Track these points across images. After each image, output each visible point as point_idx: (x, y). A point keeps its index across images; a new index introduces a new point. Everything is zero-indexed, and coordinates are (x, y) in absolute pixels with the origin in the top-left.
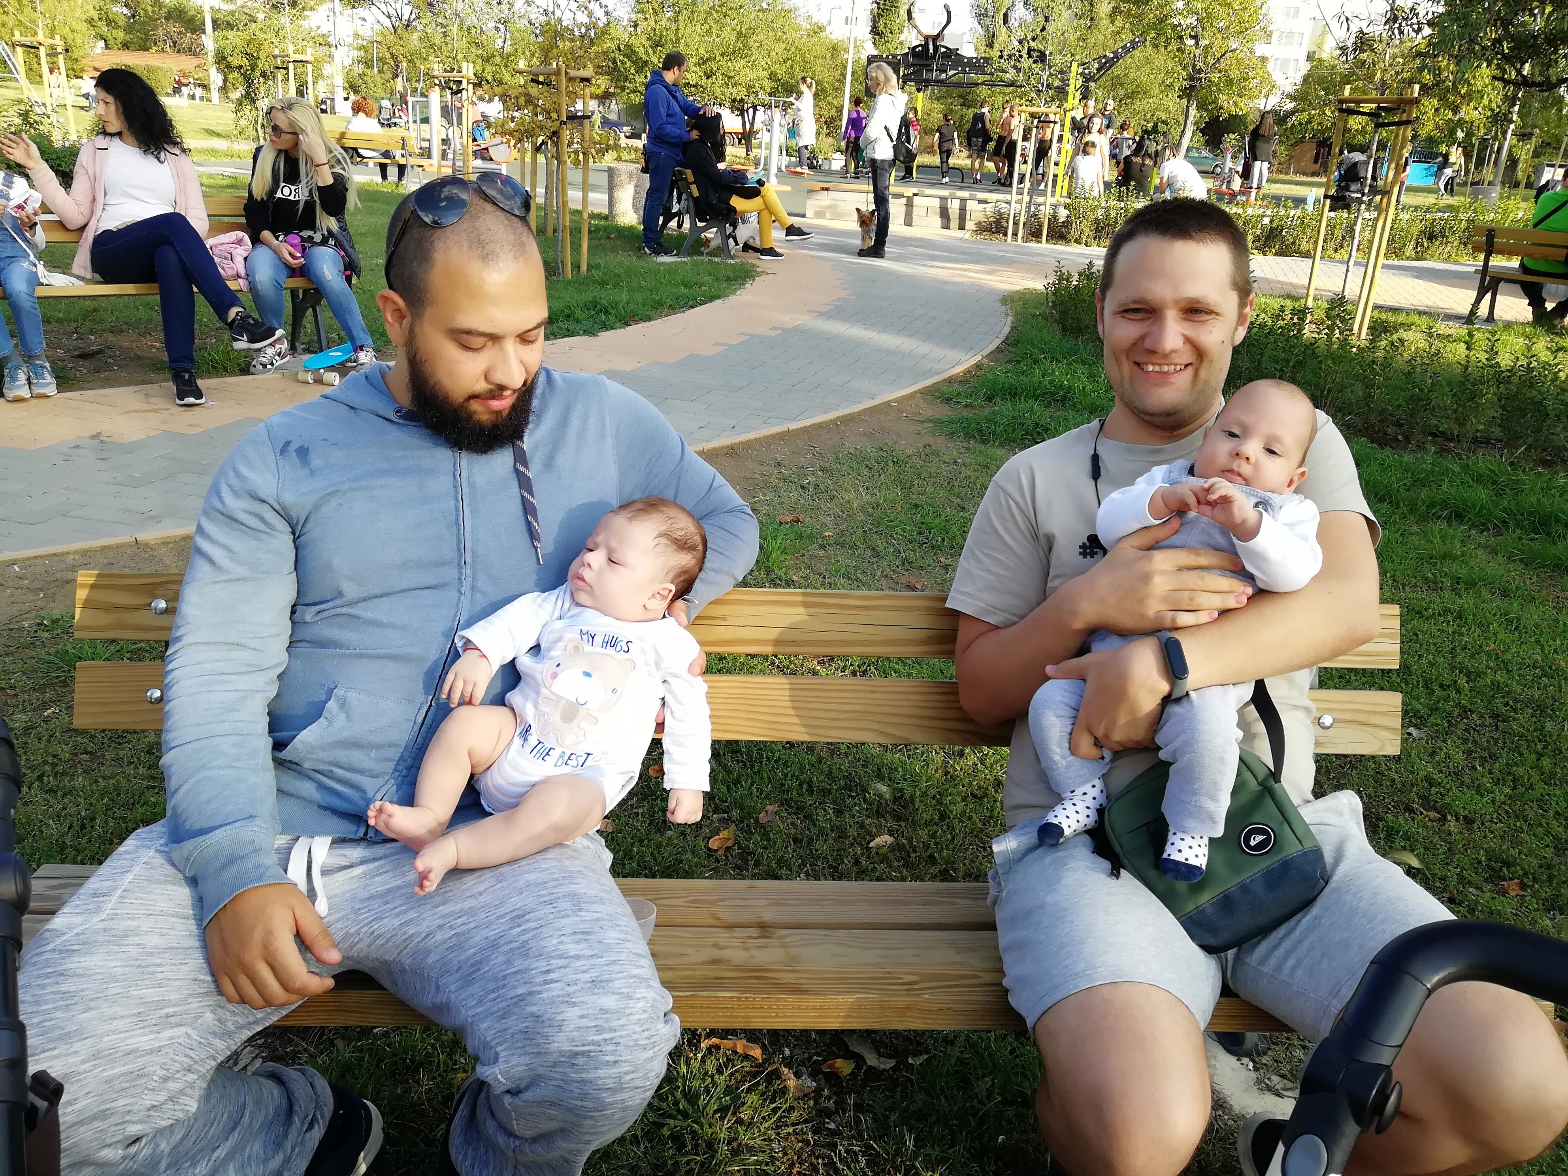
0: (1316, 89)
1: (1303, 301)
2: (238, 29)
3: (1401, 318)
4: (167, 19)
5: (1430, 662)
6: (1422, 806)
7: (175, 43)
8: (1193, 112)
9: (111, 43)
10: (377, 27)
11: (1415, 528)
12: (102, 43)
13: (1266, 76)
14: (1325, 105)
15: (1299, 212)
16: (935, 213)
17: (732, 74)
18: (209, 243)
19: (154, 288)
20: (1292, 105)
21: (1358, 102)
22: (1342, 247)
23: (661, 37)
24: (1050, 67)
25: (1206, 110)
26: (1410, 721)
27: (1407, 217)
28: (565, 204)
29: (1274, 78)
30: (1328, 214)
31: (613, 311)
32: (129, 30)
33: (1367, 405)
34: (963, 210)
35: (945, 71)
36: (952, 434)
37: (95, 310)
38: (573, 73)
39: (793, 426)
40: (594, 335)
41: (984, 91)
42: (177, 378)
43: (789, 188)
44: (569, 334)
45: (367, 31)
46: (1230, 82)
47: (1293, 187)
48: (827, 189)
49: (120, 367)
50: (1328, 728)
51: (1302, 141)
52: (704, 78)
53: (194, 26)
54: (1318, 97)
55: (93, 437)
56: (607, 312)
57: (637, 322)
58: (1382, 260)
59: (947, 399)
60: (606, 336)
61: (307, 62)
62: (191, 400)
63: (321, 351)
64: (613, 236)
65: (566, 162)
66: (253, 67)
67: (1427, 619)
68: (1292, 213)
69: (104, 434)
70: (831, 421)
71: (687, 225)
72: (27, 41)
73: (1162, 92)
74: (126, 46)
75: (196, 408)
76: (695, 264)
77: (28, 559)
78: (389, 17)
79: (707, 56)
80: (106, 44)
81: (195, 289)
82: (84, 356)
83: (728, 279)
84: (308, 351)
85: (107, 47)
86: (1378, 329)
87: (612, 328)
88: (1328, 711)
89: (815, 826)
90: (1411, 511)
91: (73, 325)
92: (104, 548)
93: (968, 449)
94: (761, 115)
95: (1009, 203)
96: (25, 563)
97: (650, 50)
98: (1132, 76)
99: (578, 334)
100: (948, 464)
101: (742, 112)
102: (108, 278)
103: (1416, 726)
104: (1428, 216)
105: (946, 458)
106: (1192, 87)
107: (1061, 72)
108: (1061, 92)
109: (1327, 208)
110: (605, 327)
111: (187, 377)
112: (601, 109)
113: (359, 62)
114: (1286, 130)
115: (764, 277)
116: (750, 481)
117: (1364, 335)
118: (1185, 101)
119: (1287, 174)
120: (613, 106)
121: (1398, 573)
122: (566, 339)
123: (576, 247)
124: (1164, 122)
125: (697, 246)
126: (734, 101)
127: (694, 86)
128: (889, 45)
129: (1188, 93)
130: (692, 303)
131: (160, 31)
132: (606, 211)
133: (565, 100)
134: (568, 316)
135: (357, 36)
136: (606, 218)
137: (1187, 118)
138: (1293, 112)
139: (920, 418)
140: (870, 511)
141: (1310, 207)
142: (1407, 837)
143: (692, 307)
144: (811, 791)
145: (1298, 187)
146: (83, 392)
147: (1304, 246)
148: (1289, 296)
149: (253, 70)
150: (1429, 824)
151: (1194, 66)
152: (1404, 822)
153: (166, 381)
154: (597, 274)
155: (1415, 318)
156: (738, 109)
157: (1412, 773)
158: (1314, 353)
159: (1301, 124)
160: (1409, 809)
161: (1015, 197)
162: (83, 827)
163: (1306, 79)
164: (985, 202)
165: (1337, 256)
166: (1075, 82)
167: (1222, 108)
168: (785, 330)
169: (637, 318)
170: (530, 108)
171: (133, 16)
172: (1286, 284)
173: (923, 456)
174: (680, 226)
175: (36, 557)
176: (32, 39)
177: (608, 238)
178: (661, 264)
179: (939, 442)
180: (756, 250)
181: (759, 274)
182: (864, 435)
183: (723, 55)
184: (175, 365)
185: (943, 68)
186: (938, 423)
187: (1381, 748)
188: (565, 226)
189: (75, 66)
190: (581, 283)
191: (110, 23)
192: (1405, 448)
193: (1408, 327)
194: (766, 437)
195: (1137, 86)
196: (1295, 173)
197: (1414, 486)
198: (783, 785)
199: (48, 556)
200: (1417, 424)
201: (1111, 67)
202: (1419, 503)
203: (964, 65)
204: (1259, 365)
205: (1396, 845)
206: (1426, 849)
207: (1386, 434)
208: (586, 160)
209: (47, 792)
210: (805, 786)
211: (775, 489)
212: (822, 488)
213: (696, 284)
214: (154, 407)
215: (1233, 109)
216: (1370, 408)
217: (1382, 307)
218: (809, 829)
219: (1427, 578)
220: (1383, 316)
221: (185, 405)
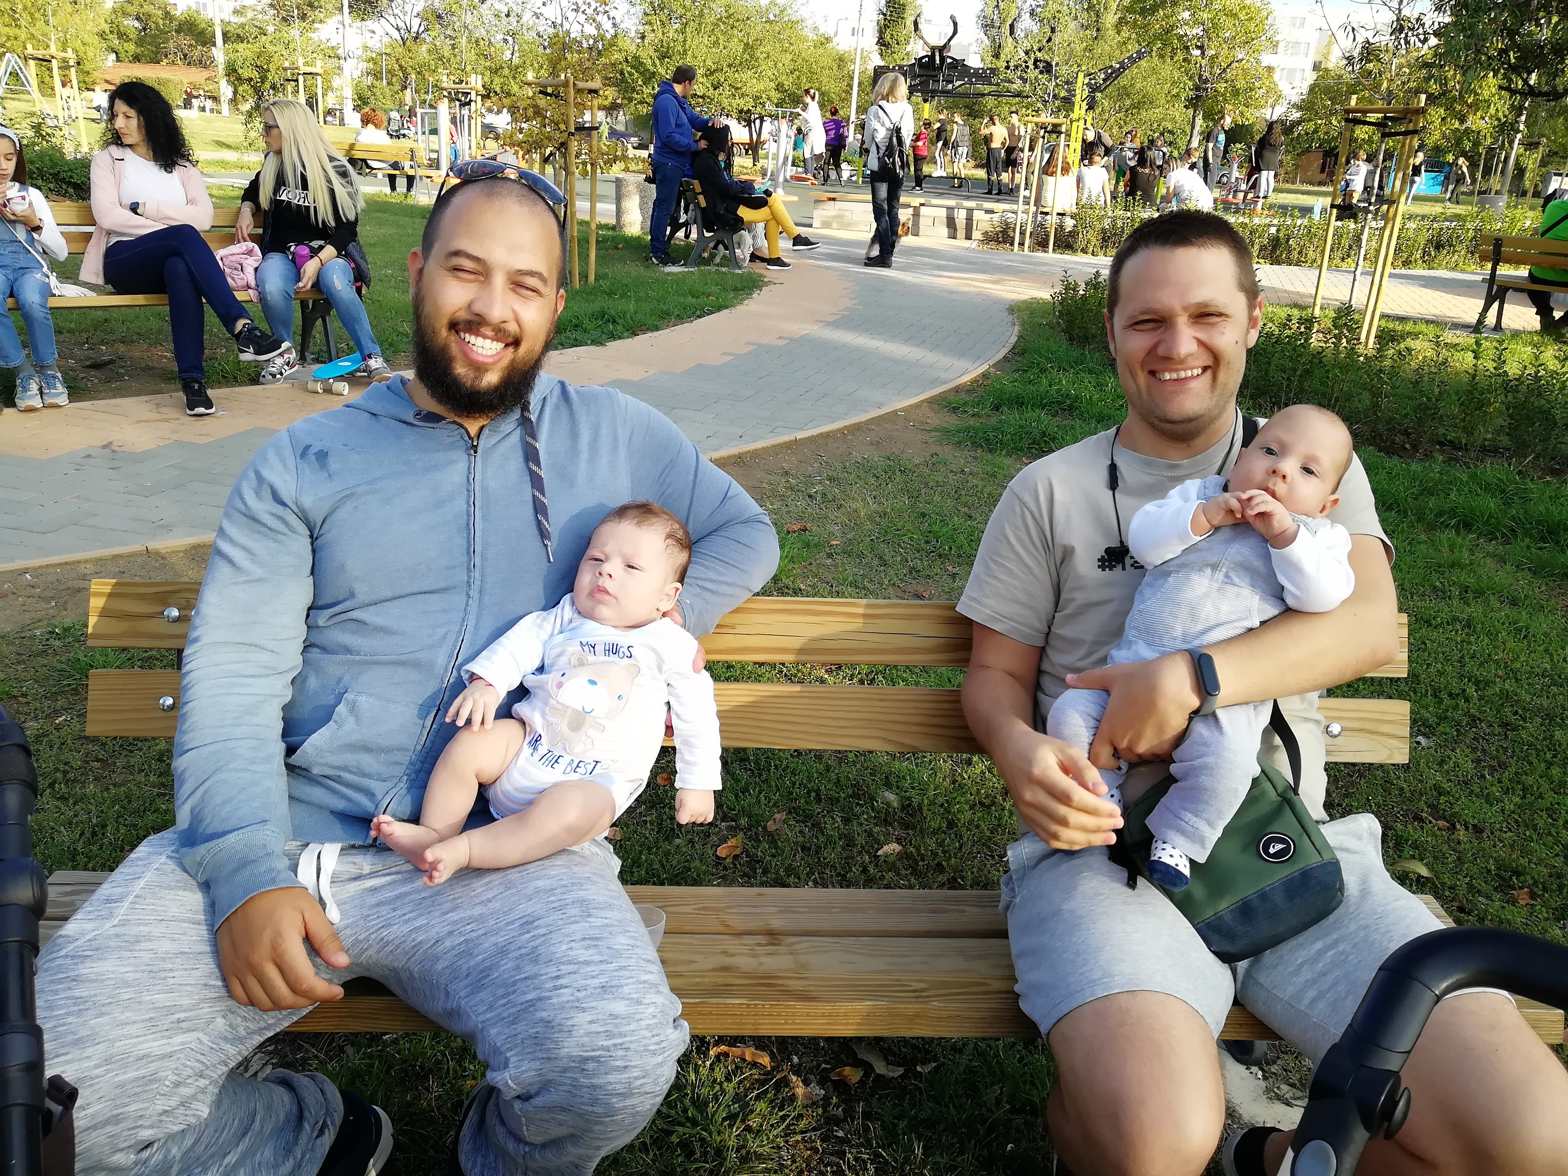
0: (1322, 99)
1: (1310, 311)
2: (248, 42)
3: (1409, 327)
4: (178, 31)
5: (1438, 671)
6: (1431, 814)
7: (185, 56)
8: (1199, 121)
9: (122, 55)
10: (386, 39)
11: (1423, 537)
12: (113, 56)
13: (1272, 86)
14: (1331, 114)
15: (1306, 221)
16: (942, 223)
17: (739, 85)
18: (219, 254)
19: (164, 298)
20: (1298, 115)
21: (1364, 112)
22: (1349, 256)
23: (668, 48)
24: (1056, 78)
26: (1419, 730)
27: (1414, 226)
28: (573, 214)
29: (1280, 88)
30: (1333, 223)
31: (620, 321)
32: (140, 42)
33: (1375, 414)
34: (969, 220)
35: (952, 82)
36: (959, 443)
37: (106, 321)
38: (581, 85)
39: (800, 435)
40: (602, 344)
41: (990, 102)
42: (187, 388)
43: (796, 199)
44: (577, 343)
45: (377, 43)
46: (1236, 93)
47: (1300, 196)
48: (834, 199)
49: (130, 376)
50: (1336, 736)
51: (1308, 150)
52: (711, 89)
53: (205, 38)
54: (1324, 107)
55: (104, 447)
56: (614, 322)
57: (645, 332)
58: (1389, 269)
59: (954, 408)
60: (614, 346)
61: (317, 74)
62: (202, 410)
63: (331, 360)
64: (620, 246)
65: (573, 173)
66: (263, 79)
67: (1435, 628)
68: (1299, 222)
69: (115, 444)
70: (838, 430)
71: (694, 235)
72: (40, 54)
73: (1168, 102)
74: (137, 59)
75: (206, 418)
76: (703, 274)
77: (40, 567)
78: (398, 29)
79: (714, 67)
80: (117, 57)
81: (204, 300)
82: (96, 366)
83: (736, 289)
84: (317, 361)
85: (118, 59)
86: (1385, 337)
87: (620, 338)
88: (1337, 719)
89: (823, 834)
90: (1419, 520)
91: (85, 335)
92: (115, 557)
93: (975, 458)
94: (768, 126)
95: (1015, 213)
96: (37, 571)
97: (657, 62)
98: (1138, 86)
99: (586, 344)
100: (955, 473)
101: (749, 123)
102: (120, 290)
103: (1425, 735)
104: (1435, 225)
105: (953, 467)
106: (1198, 97)
107: (1067, 82)
108: (1068, 103)
109: (1333, 218)
110: (613, 337)
111: (196, 386)
112: (609, 120)
113: (368, 74)
114: (1292, 140)
115: (771, 287)
117: (1371, 344)
118: (1191, 111)
119: (1293, 183)
120: (621, 117)
121: (1406, 582)
122: (574, 349)
123: (584, 257)
126: (741, 111)
127: (701, 97)
128: (895, 56)
129: (1194, 103)
130: (698, 313)
131: (171, 44)
132: (613, 221)
133: (573, 111)
134: (576, 326)
135: (366, 48)
136: (614, 228)
137: (1193, 127)
138: (1299, 123)
139: (927, 427)
140: (878, 519)
141: (1316, 216)
142: (1415, 846)
143: (698, 317)
144: (818, 800)
145: (1305, 196)
146: (94, 402)
147: (1311, 255)
148: (1296, 306)
149: (263, 82)
150: (1439, 833)
151: (1200, 76)
152: (1413, 831)
153: (176, 391)
154: (605, 284)
155: (1423, 327)
156: (745, 120)
157: (1421, 781)
158: (1321, 362)
159: (1307, 134)
160: (1418, 818)
161: (1021, 207)
162: (94, 834)
163: (1312, 89)
164: (992, 212)
165: (1344, 265)
166: (1081, 92)
168: (792, 340)
169: (644, 328)
170: (539, 119)
171: (145, 29)
172: (1293, 293)
173: (930, 465)
174: (687, 236)
175: (47, 566)
176: (44, 52)
177: (616, 248)
178: (669, 274)
179: (947, 452)
180: (763, 260)
181: (766, 284)
182: (872, 444)
183: (730, 66)
184: (185, 375)
185: (949, 78)
186: (945, 432)
187: (1390, 757)
189: (86, 79)
190: (589, 293)
191: (122, 36)
192: (1412, 457)
193: (1415, 335)
194: (774, 446)
195: (1144, 97)
196: (1302, 182)
197: (1421, 494)
198: (791, 793)
199: (60, 565)
200: (1425, 432)
201: (1117, 77)
202: (1427, 512)
203: (970, 76)
204: (1266, 374)
205: (1405, 854)
206: (1435, 858)
207: (1393, 442)
208: (594, 171)
209: (58, 799)
210: (813, 794)
211: (783, 498)
212: (830, 497)
213: (703, 294)
214: (165, 416)
215: (1239, 119)
216: (1378, 417)
217: (1389, 316)
218: (817, 838)
219: (1435, 587)
220: (1391, 325)
221: (195, 415)
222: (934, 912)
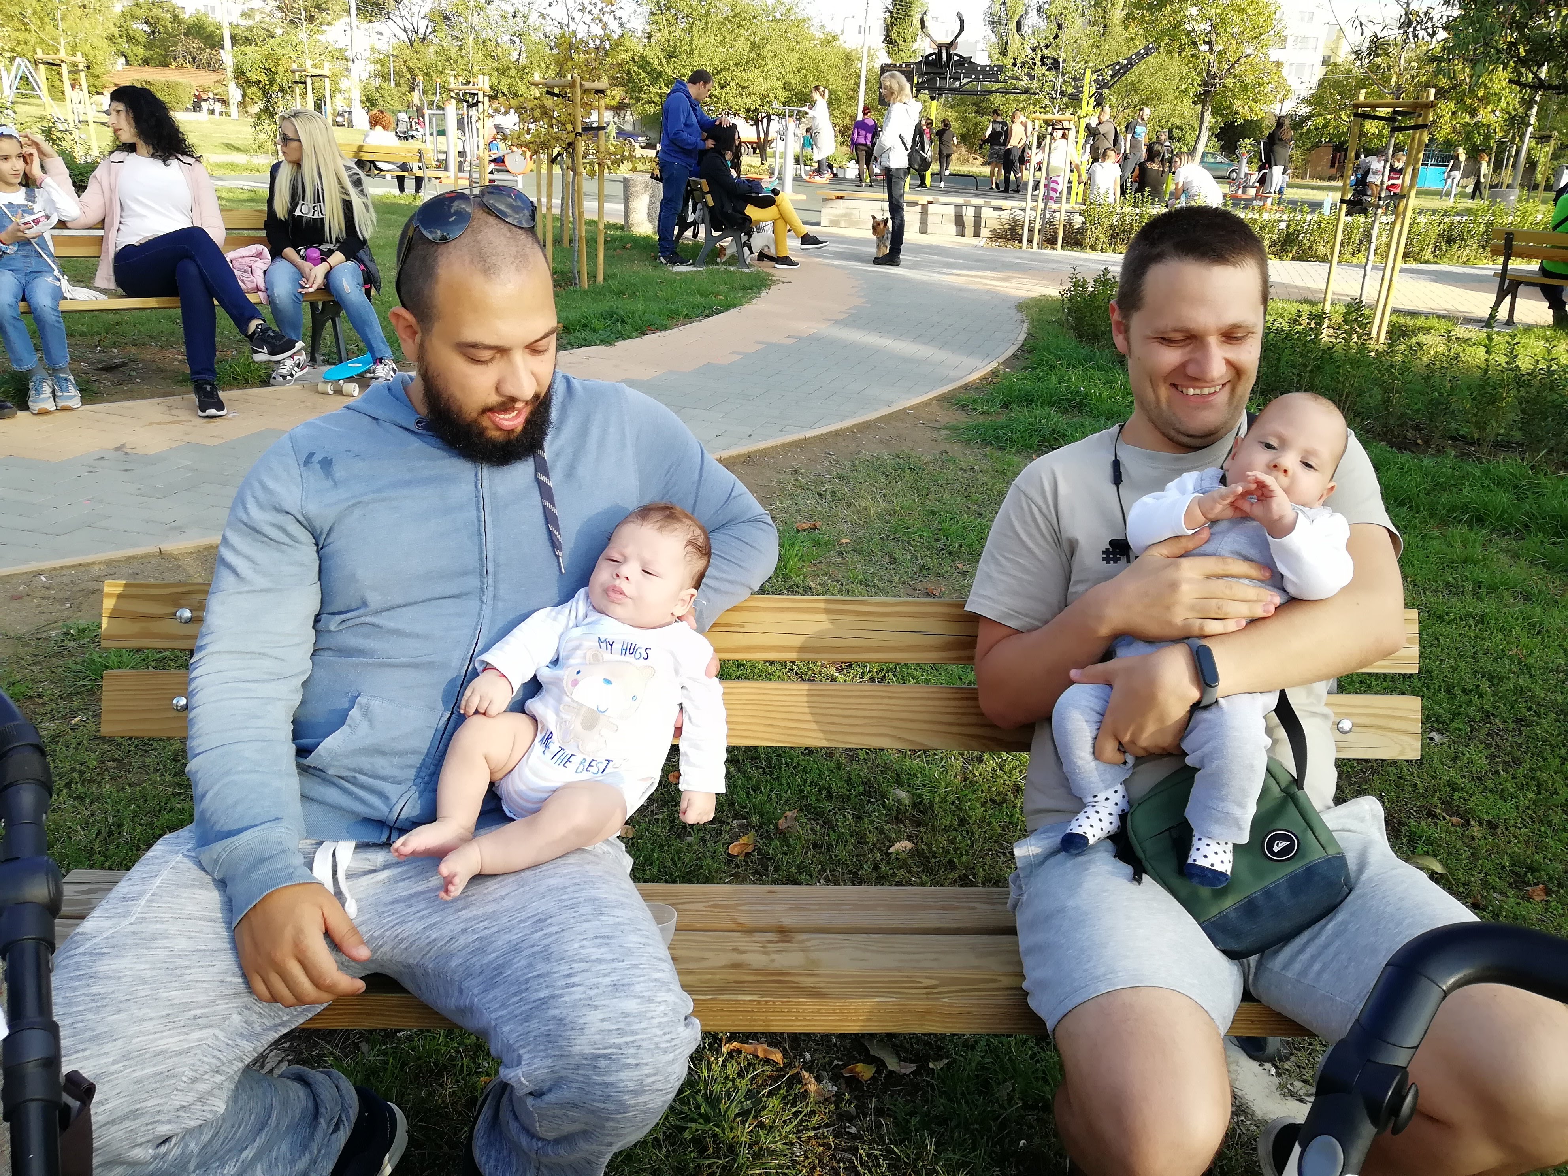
0: (1331, 94)
1: (1320, 306)
2: (256, 45)
3: (1420, 322)
4: (186, 35)
5: (1452, 667)
6: (1444, 811)
7: (194, 59)
8: (1208, 117)
9: (131, 59)
10: (394, 41)
11: (1436, 533)
12: (123, 60)
13: (1281, 81)
14: (1341, 109)
15: (1315, 217)
16: (950, 221)
17: (746, 84)
18: (229, 256)
19: (175, 301)
20: (1308, 110)
21: (1374, 107)
22: (1359, 251)
23: (675, 47)
24: (1064, 75)
25: (1221, 115)
26: (1432, 726)
27: (1425, 221)
28: (581, 214)
29: (1289, 83)
30: (1343, 218)
31: (629, 321)
32: (149, 46)
33: (1386, 409)
34: (978, 217)
35: (959, 79)
36: (969, 440)
37: (118, 324)
38: (588, 85)
39: (809, 434)
40: (610, 344)
41: (998, 99)
42: (199, 390)
43: (804, 197)
44: (586, 343)
45: (385, 45)
46: (1244, 88)
47: (1310, 191)
48: (842, 198)
49: (142, 379)
50: (1347, 732)
51: (1318, 145)
52: (718, 88)
53: (213, 41)
54: (1334, 101)
55: (117, 449)
56: (623, 322)
57: (653, 331)
58: (1399, 264)
59: (964, 406)
60: (622, 345)
61: (325, 76)
62: (213, 412)
63: (341, 362)
64: (629, 246)
65: (581, 173)
66: (272, 82)
67: (1449, 623)
68: (1309, 217)
69: (128, 446)
70: (847, 428)
71: (702, 235)
72: (49, 58)
73: (1176, 98)
74: (146, 62)
75: (218, 419)
76: (711, 273)
77: (55, 569)
78: (405, 31)
79: (721, 66)
80: (127, 61)
81: (216, 302)
82: (108, 369)
83: (744, 288)
84: (327, 362)
85: (128, 63)
86: (1397, 332)
87: (629, 338)
88: (1347, 715)
89: (834, 831)
90: (1431, 515)
91: (97, 338)
92: (129, 559)
93: (985, 456)
94: (775, 125)
95: (1024, 210)
96: (53, 573)
97: (664, 61)
98: (1146, 82)
99: (596, 344)
100: (965, 471)
101: (756, 122)
102: (132, 292)
103: (1438, 731)
104: (1446, 220)
105: (963, 465)
106: (1206, 93)
107: (1075, 79)
108: (1075, 99)
109: (1343, 213)
110: (622, 337)
111: (208, 389)
112: (616, 119)
113: (376, 75)
114: (1301, 134)
115: (780, 286)
116: (767, 489)
117: (1382, 340)
118: (1199, 107)
119: (1303, 178)
120: (628, 117)
121: (1419, 578)
122: (583, 349)
123: (592, 257)
124: (1178, 128)
125: (713, 255)
126: (748, 110)
128: (902, 53)
129: (1202, 98)
130: (708, 312)
131: (180, 47)
132: (621, 221)
133: (580, 111)
134: (585, 326)
135: (373, 49)
136: (622, 228)
137: (1201, 123)
138: (1309, 117)
139: (937, 425)
140: (888, 518)
141: (1326, 211)
142: (1429, 842)
143: (708, 316)
144: (830, 797)
145: (1315, 192)
146: (107, 404)
147: (1321, 251)
148: (1306, 301)
149: (271, 85)
150: (1453, 829)
151: (1209, 71)
152: (1426, 827)
153: (189, 393)
154: (614, 284)
155: (1434, 322)
156: (752, 119)
157: (1434, 778)
158: (1331, 358)
159: (1316, 129)
160: (1431, 814)
161: (1030, 204)
162: (110, 833)
163: (1321, 84)
164: (1000, 209)
165: (1355, 260)
166: (1088, 88)
167: (1237, 113)
168: (801, 339)
169: (653, 327)
170: (546, 120)
171: (153, 33)
172: (1303, 288)
173: (940, 463)
174: (695, 235)
175: (62, 568)
176: (54, 56)
177: (625, 248)
178: (677, 273)
179: (956, 449)
180: (771, 259)
181: (775, 283)
182: (881, 442)
183: (737, 65)
184: (197, 377)
185: (957, 76)
186: (955, 430)
187: (1401, 753)
188: (581, 237)
189: (96, 83)
190: (597, 293)
191: (130, 39)
192: (1425, 452)
193: (1427, 330)
194: (783, 445)
195: (1152, 93)
196: (1312, 177)
197: (1434, 490)
198: (802, 791)
199: (74, 566)
200: (1437, 427)
201: (1125, 73)
202: (1440, 508)
203: (977, 73)
204: (1277, 370)
205: (1419, 850)
206: (1449, 854)
207: (1405, 438)
208: (601, 171)
209: (75, 799)
210: (824, 792)
211: (792, 496)
212: (839, 495)
213: (712, 293)
214: (176, 418)
215: (1248, 114)
216: (1390, 413)
217: (1400, 311)
218: (828, 835)
219: (1448, 583)
220: (1402, 320)
221: (207, 417)
222: (944, 909)
